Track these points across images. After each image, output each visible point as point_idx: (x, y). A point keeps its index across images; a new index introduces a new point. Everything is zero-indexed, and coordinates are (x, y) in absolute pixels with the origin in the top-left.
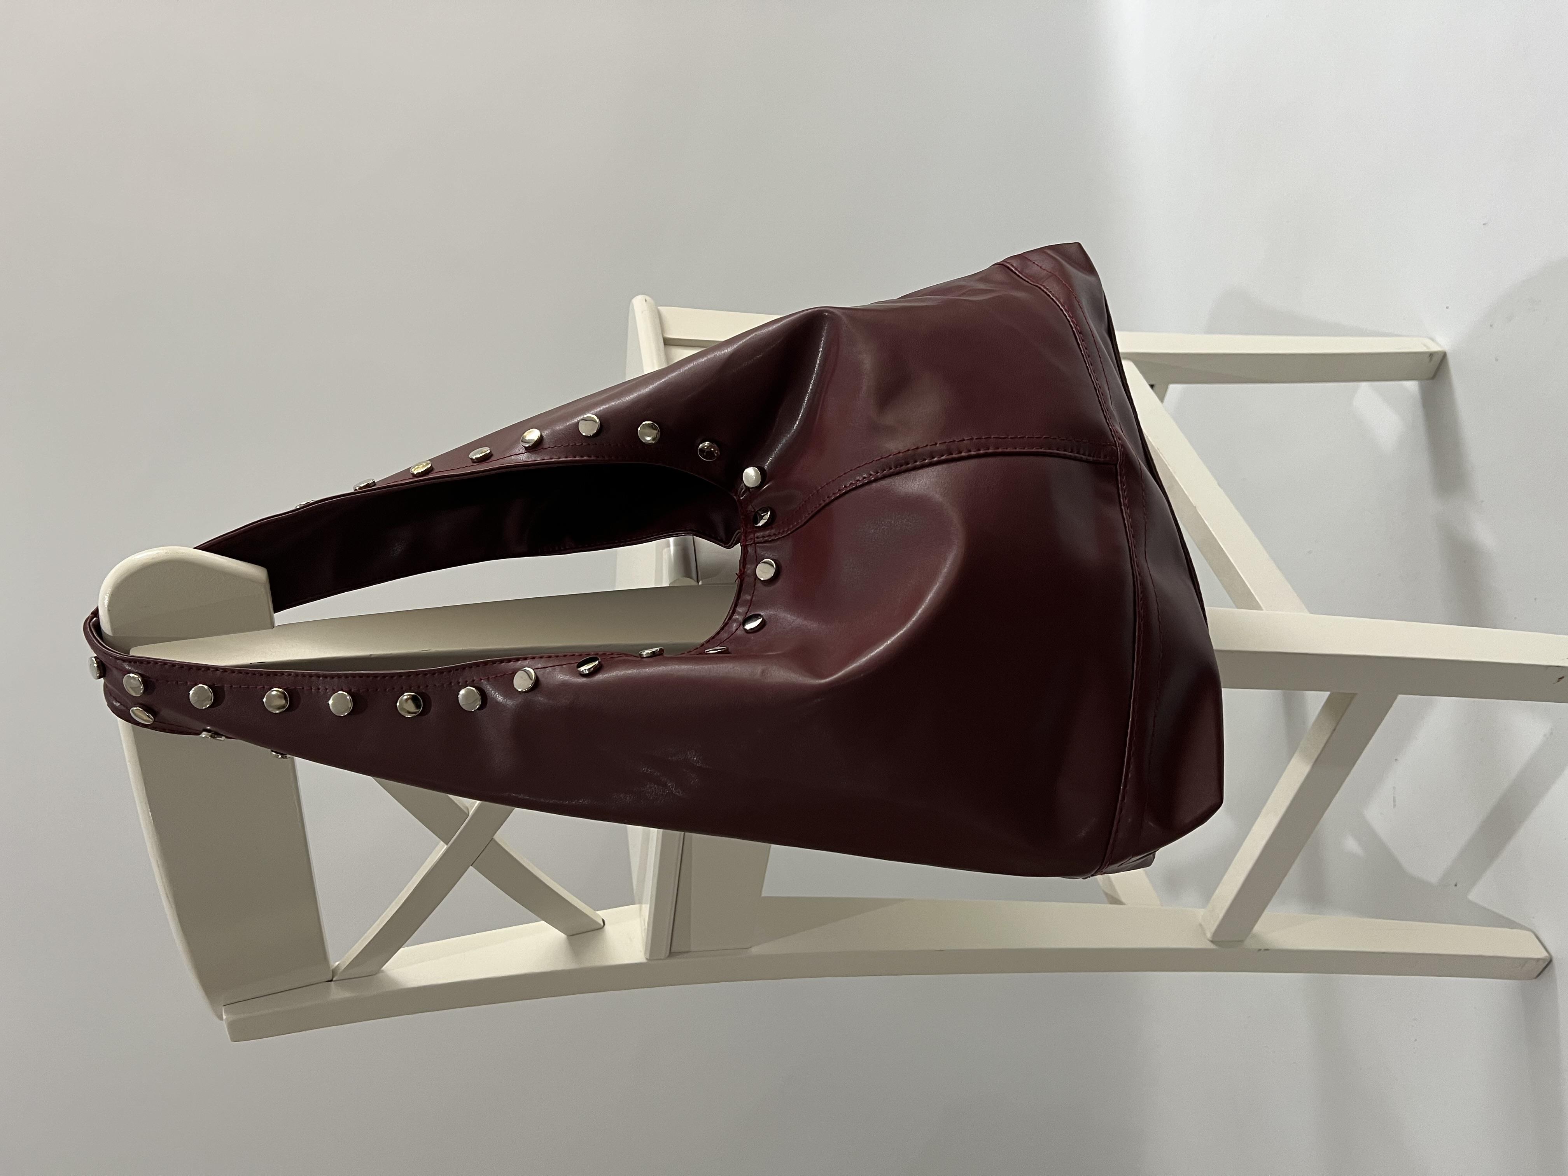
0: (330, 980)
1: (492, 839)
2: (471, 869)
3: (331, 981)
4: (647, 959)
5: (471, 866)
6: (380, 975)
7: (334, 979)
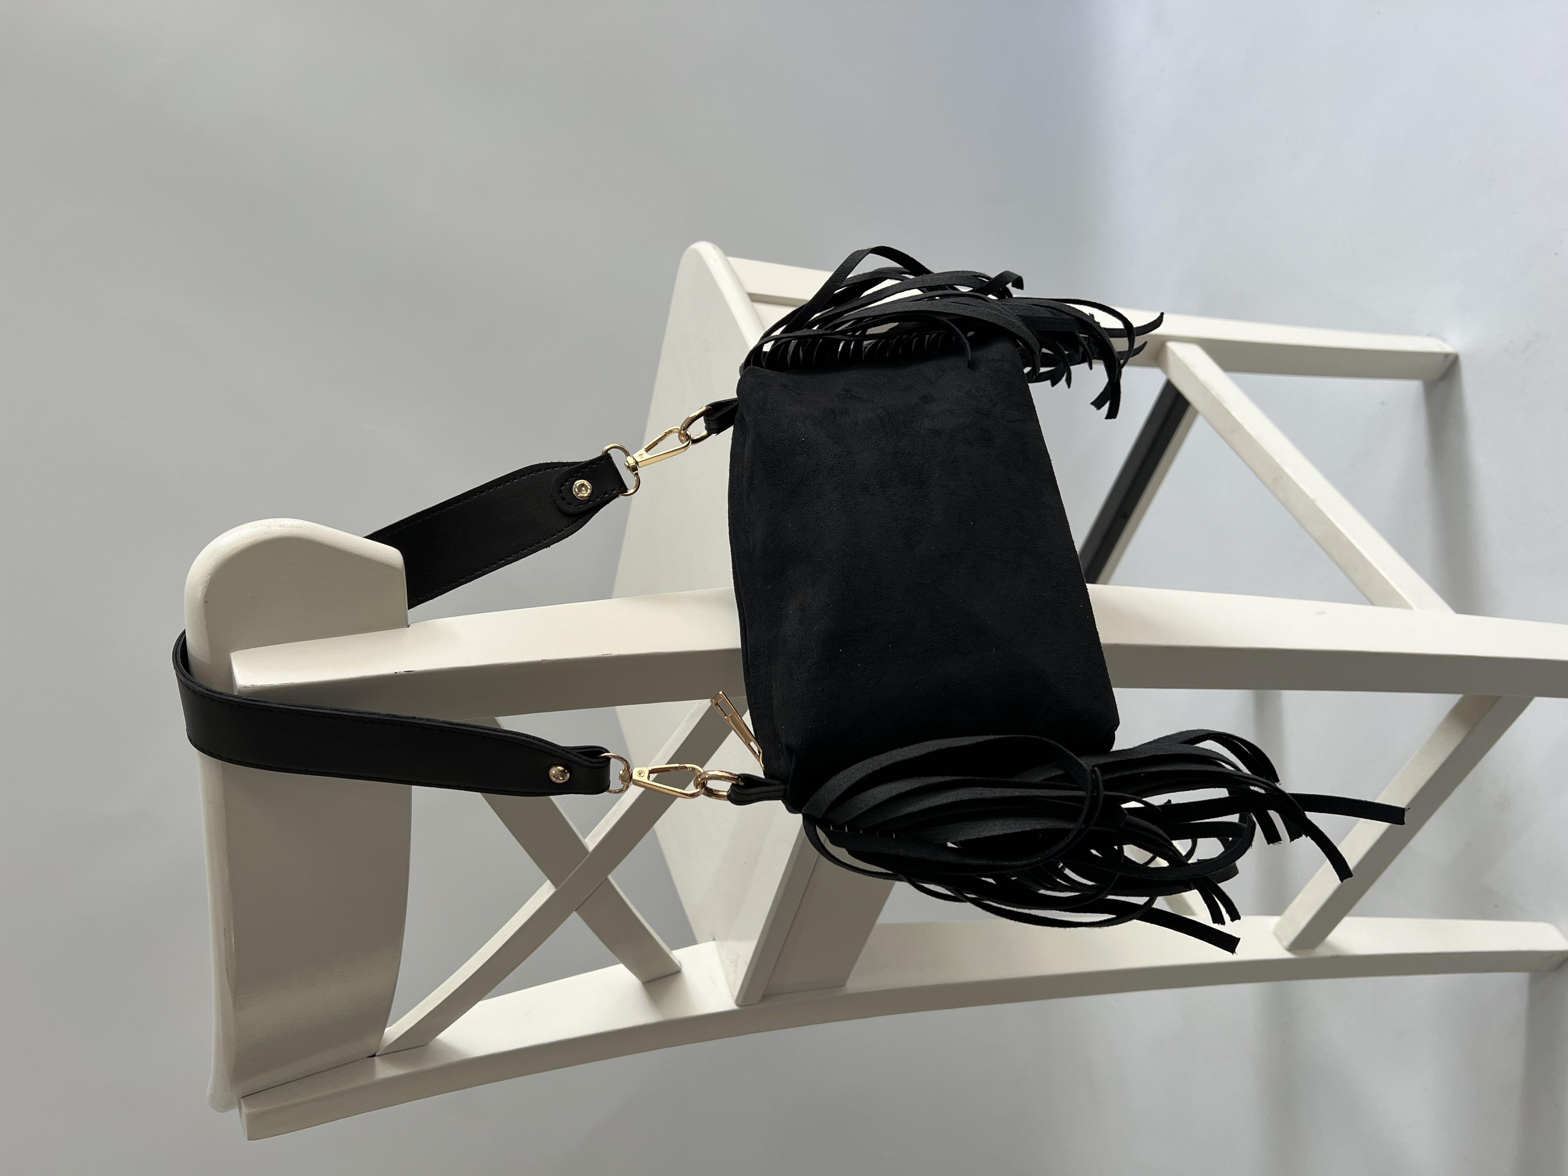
0: (373, 1054)
1: (607, 879)
2: (575, 914)
3: (374, 1056)
4: (737, 1005)
5: (575, 911)
6: (432, 1043)
7: (377, 1054)
